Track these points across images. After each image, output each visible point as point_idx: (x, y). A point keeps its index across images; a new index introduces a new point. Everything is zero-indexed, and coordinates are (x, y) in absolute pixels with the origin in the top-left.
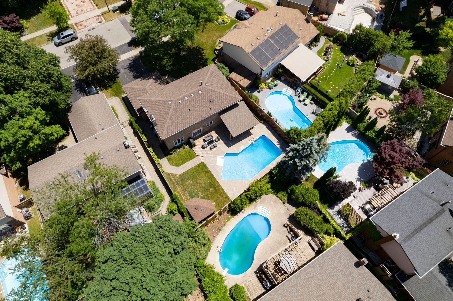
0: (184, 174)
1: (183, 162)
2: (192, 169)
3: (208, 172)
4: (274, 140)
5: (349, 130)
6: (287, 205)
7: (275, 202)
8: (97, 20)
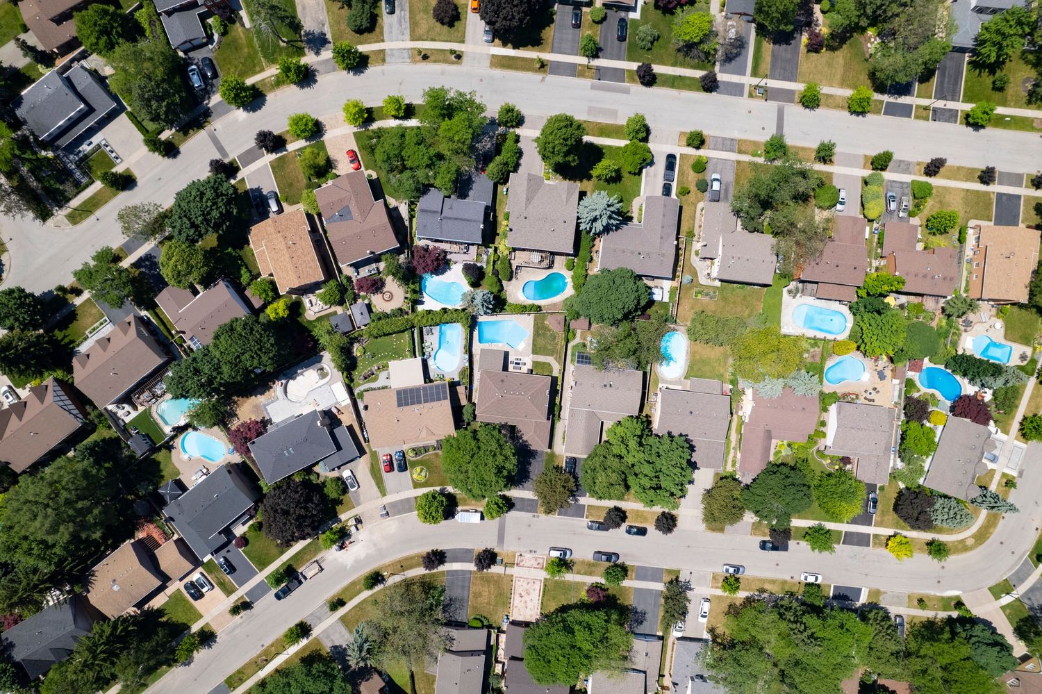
0: (549, 355)
1: (544, 363)
2: (542, 355)
3: (534, 345)
4: (476, 334)
5: (422, 303)
6: (505, 288)
7: (510, 295)
8: (522, 561)
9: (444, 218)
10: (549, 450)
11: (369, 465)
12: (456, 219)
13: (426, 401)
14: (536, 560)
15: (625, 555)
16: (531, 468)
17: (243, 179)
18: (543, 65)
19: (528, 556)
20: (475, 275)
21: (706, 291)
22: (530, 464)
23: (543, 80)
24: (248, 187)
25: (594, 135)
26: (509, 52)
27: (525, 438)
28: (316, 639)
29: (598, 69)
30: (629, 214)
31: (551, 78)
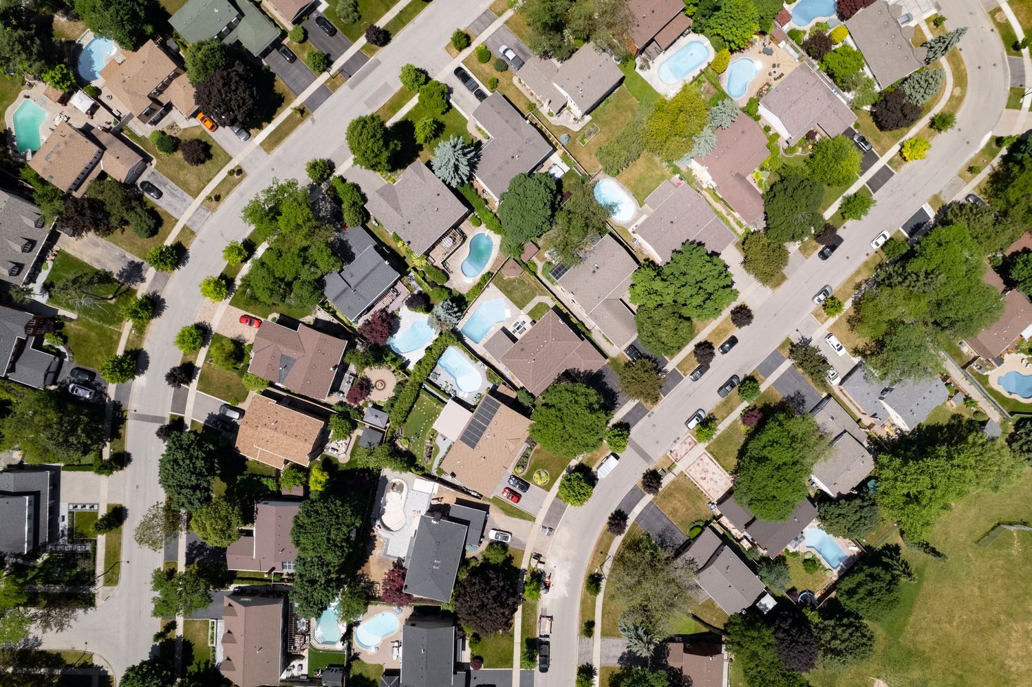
0: (533, 297)
1: (536, 306)
2: (528, 303)
3: (516, 303)
4: (468, 341)
6: (452, 288)
7: (460, 288)
8: (677, 454)
9: (355, 287)
10: (608, 360)
11: (501, 511)
12: (363, 279)
13: (488, 423)
14: (685, 443)
15: (740, 370)
16: (610, 386)
17: (193, 421)
18: (301, 111)
19: (676, 447)
20: (421, 302)
21: (586, 132)
22: (606, 383)
23: (313, 121)
24: (202, 422)
25: (390, 118)
26: (269, 128)
27: (582, 370)
28: (602, 668)
29: (341, 70)
30: (475, 141)
31: (318, 114)
